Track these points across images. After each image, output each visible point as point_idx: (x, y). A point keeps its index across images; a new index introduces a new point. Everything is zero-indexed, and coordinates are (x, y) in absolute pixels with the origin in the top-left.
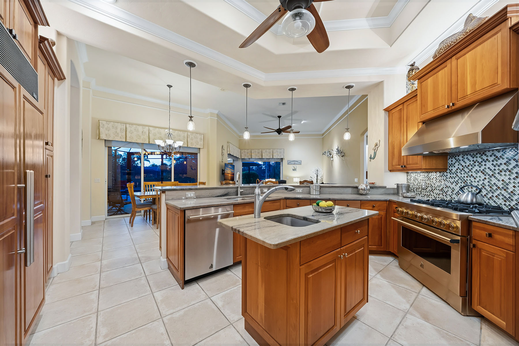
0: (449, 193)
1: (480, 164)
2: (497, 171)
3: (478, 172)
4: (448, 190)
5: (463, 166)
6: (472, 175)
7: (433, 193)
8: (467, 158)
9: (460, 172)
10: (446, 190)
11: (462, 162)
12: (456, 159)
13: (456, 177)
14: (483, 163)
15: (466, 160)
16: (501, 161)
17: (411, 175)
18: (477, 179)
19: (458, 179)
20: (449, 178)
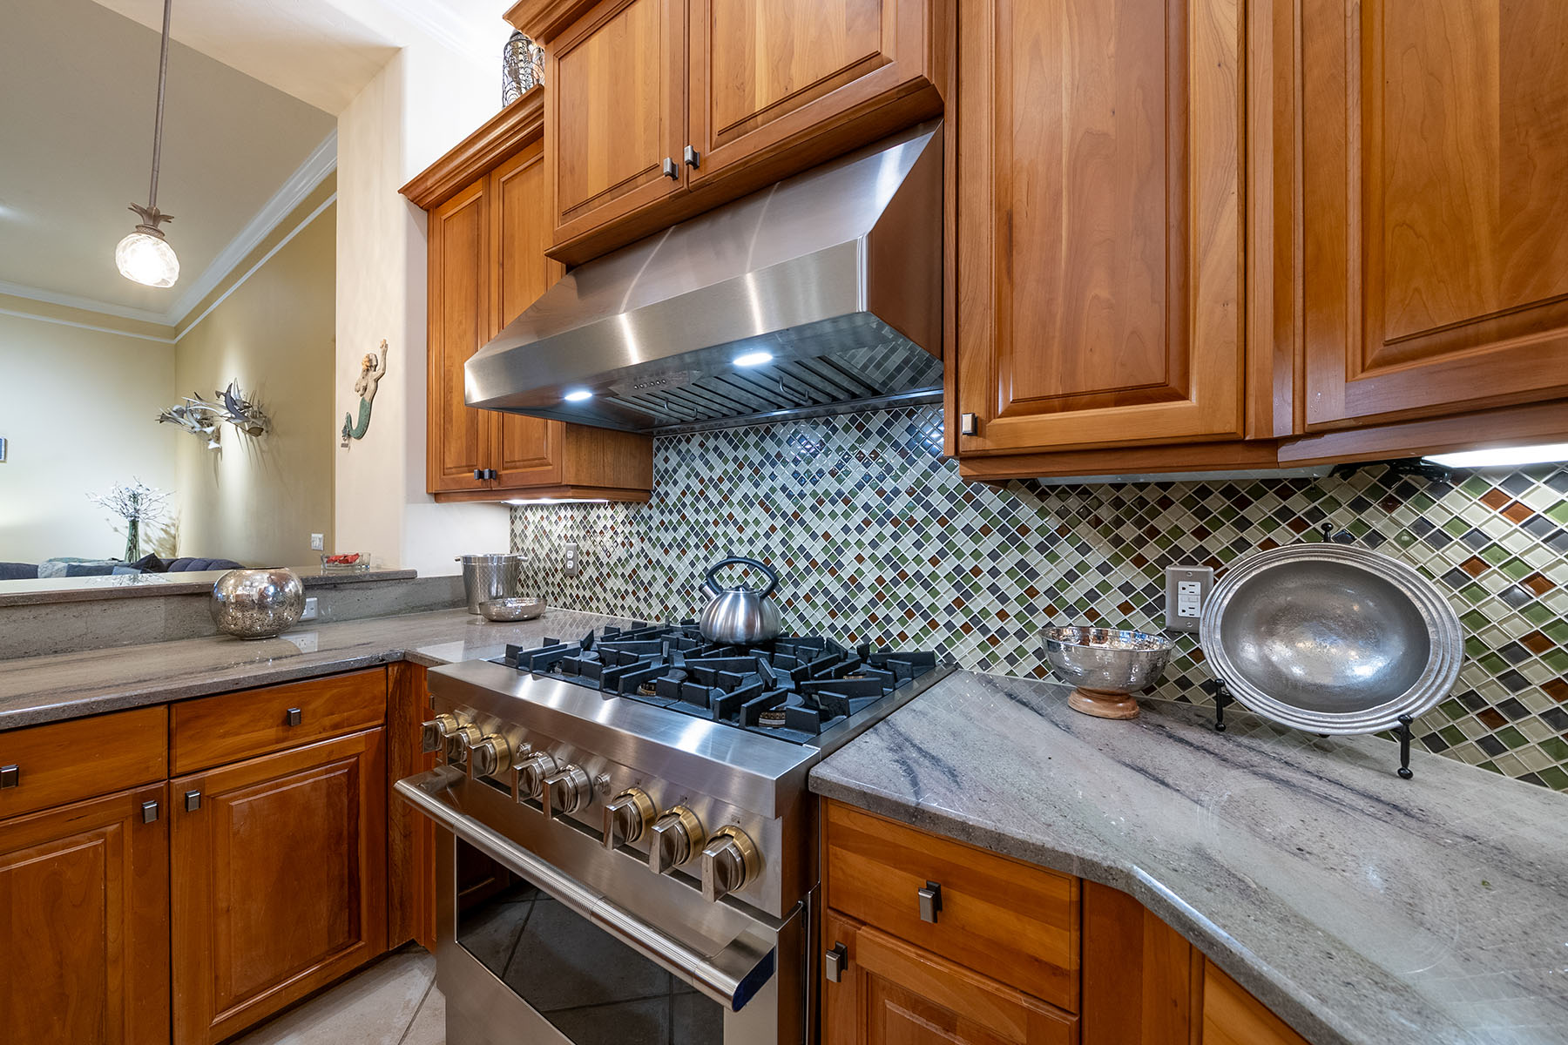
0: (658, 588)
1: (756, 471)
2: (809, 502)
3: (752, 504)
4: (654, 578)
5: (702, 481)
6: (731, 516)
7: (605, 590)
8: (716, 449)
9: (692, 505)
10: (646, 576)
11: (699, 465)
12: (679, 452)
13: (679, 523)
14: (767, 470)
15: (712, 457)
16: (820, 462)
17: (526, 518)
18: (749, 532)
19: (688, 534)
20: (658, 529)
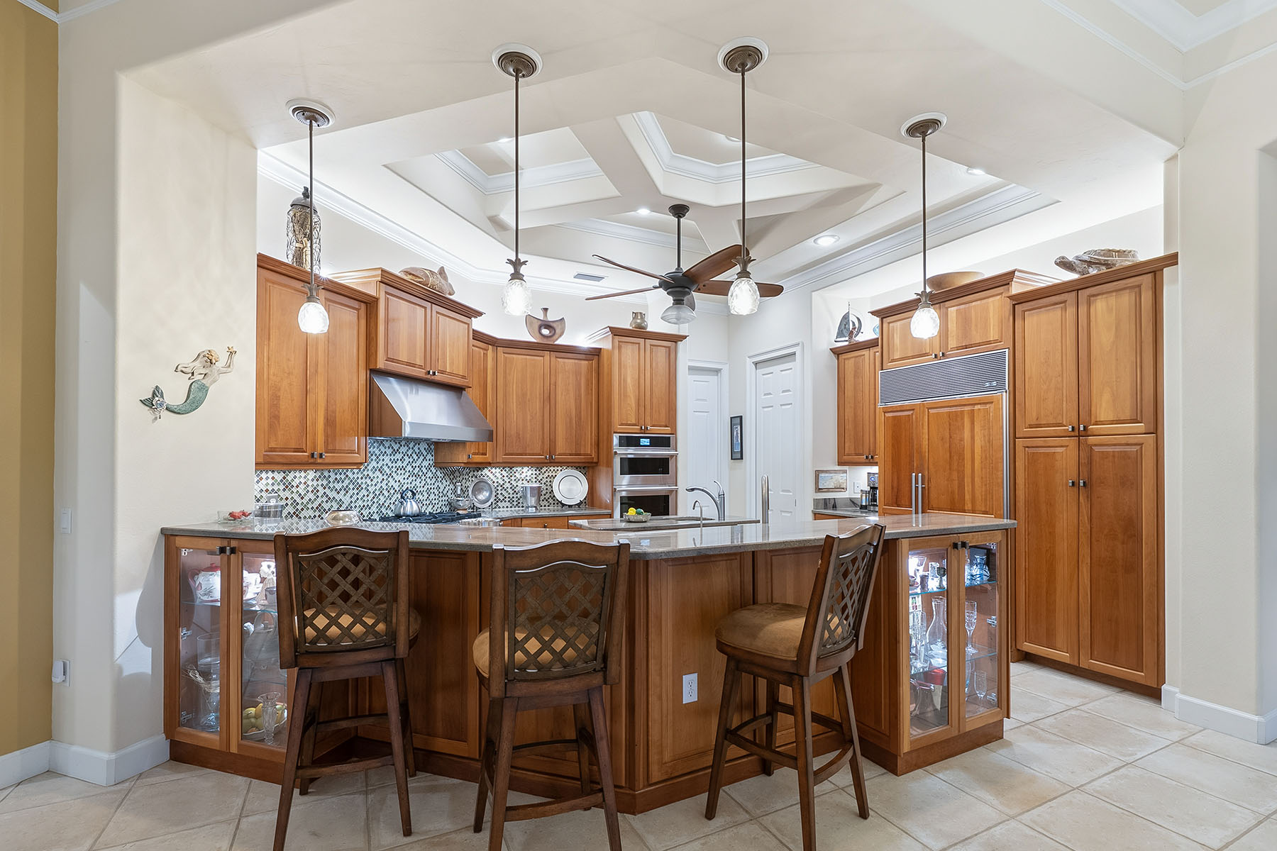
2: (394, 470)
13: (345, 479)
14: (381, 457)
16: (399, 456)
19: (349, 484)
20: (334, 482)
